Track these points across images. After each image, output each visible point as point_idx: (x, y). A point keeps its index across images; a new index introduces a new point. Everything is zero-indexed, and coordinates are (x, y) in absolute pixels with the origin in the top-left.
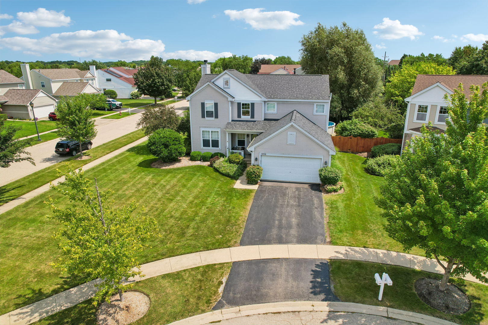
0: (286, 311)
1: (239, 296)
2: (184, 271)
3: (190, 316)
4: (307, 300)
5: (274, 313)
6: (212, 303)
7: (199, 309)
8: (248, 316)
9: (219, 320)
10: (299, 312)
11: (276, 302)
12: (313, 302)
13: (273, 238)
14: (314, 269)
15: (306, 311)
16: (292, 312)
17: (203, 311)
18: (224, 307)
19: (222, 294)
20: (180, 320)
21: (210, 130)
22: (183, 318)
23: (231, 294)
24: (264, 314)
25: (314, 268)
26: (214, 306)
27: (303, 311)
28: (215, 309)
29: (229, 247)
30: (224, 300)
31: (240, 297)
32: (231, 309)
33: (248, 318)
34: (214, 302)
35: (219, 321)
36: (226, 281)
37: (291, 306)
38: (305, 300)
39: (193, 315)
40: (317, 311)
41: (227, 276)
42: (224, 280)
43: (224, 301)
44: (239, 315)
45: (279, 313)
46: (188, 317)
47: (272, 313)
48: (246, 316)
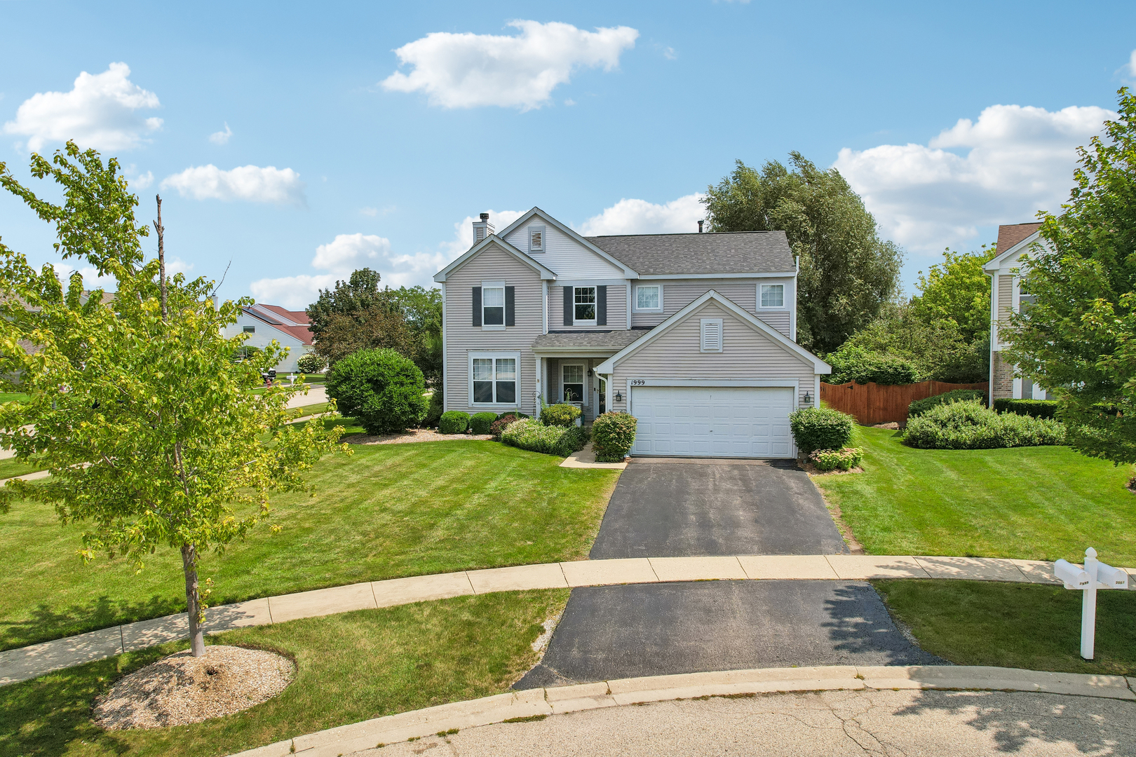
0: (774, 690)
1: (601, 656)
2: (418, 604)
3: (436, 704)
4: (837, 664)
5: (731, 697)
6: (510, 672)
7: (467, 685)
8: (641, 704)
9: (538, 713)
10: (817, 692)
11: (731, 669)
12: (859, 668)
13: (689, 545)
14: (832, 599)
15: (840, 690)
16: (795, 692)
17: (481, 692)
18: (553, 682)
19: (543, 654)
20: (396, 713)
21: (494, 356)
22: (407, 710)
23: (575, 653)
24: (695, 699)
25: (834, 598)
26: (518, 679)
27: (832, 690)
28: (520, 686)
29: (556, 561)
30: (550, 666)
31: (606, 660)
32: (578, 687)
33: (641, 709)
34: (519, 670)
35: (540, 718)
36: (554, 626)
37: (786, 680)
38: (828, 664)
39: (446, 702)
40: (879, 690)
41: (557, 617)
42: (549, 624)
43: (552, 669)
44: (608, 702)
45: (750, 696)
46: (425, 706)
47: (724, 696)
48: (634, 704)
